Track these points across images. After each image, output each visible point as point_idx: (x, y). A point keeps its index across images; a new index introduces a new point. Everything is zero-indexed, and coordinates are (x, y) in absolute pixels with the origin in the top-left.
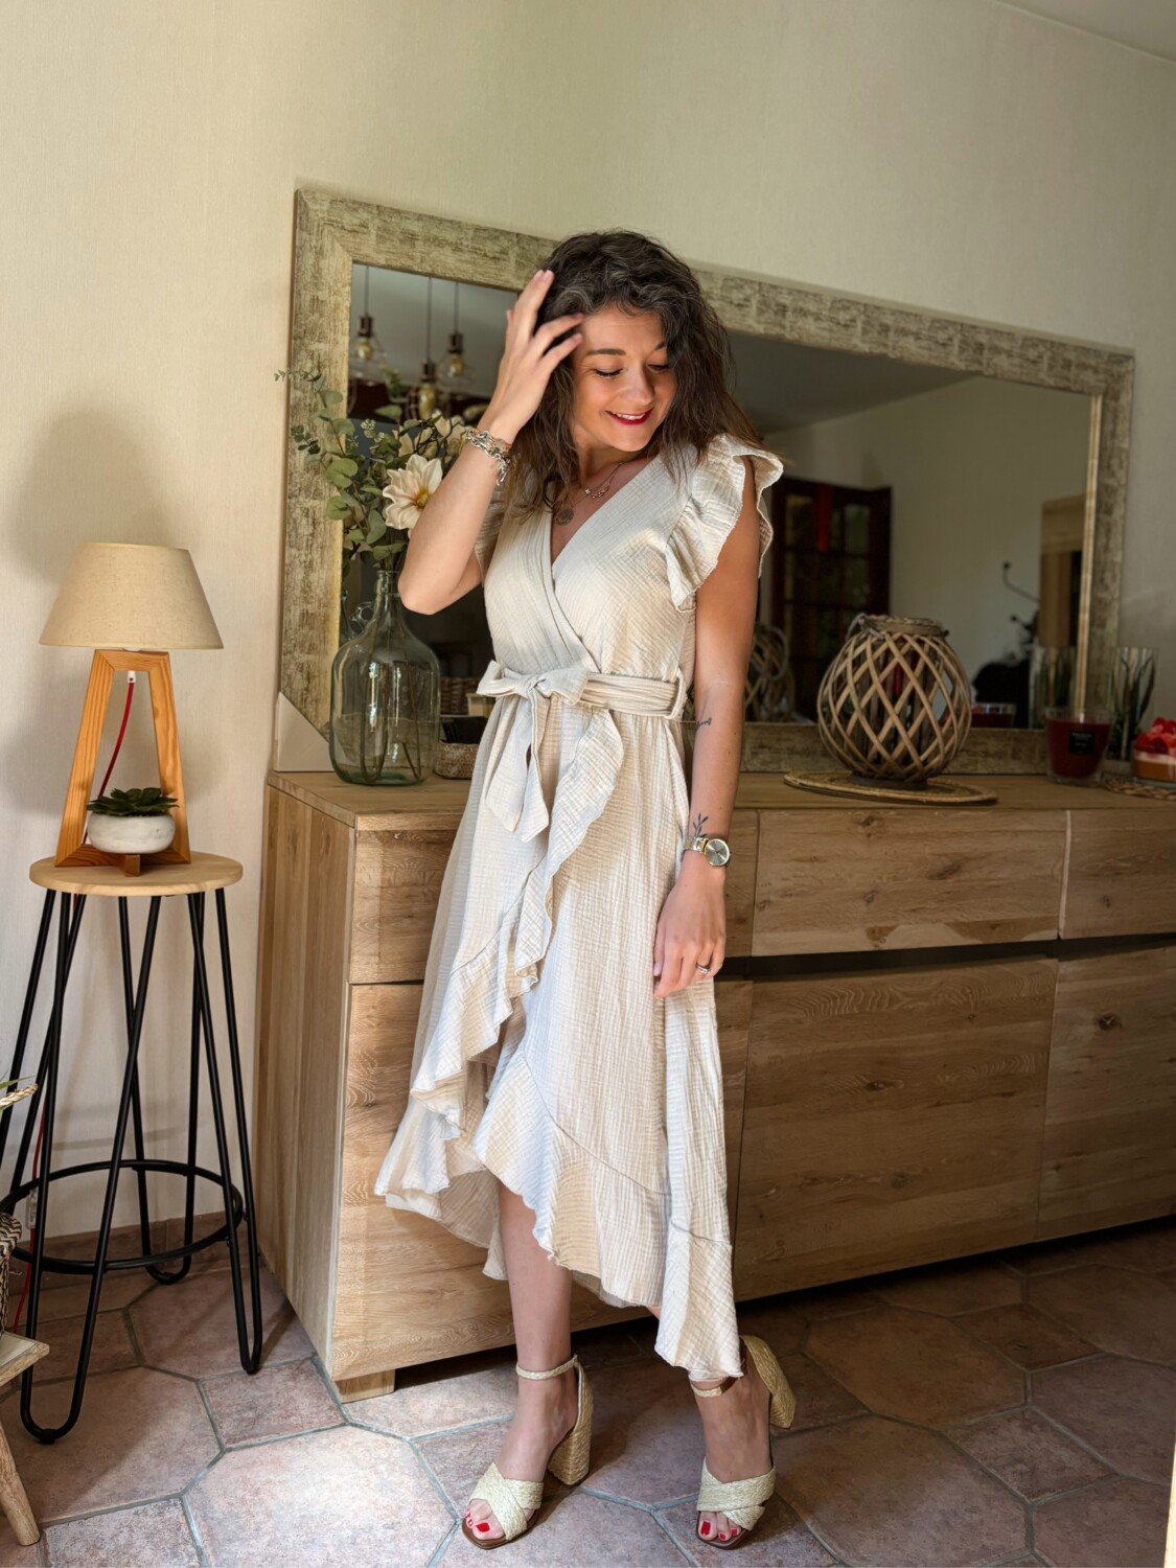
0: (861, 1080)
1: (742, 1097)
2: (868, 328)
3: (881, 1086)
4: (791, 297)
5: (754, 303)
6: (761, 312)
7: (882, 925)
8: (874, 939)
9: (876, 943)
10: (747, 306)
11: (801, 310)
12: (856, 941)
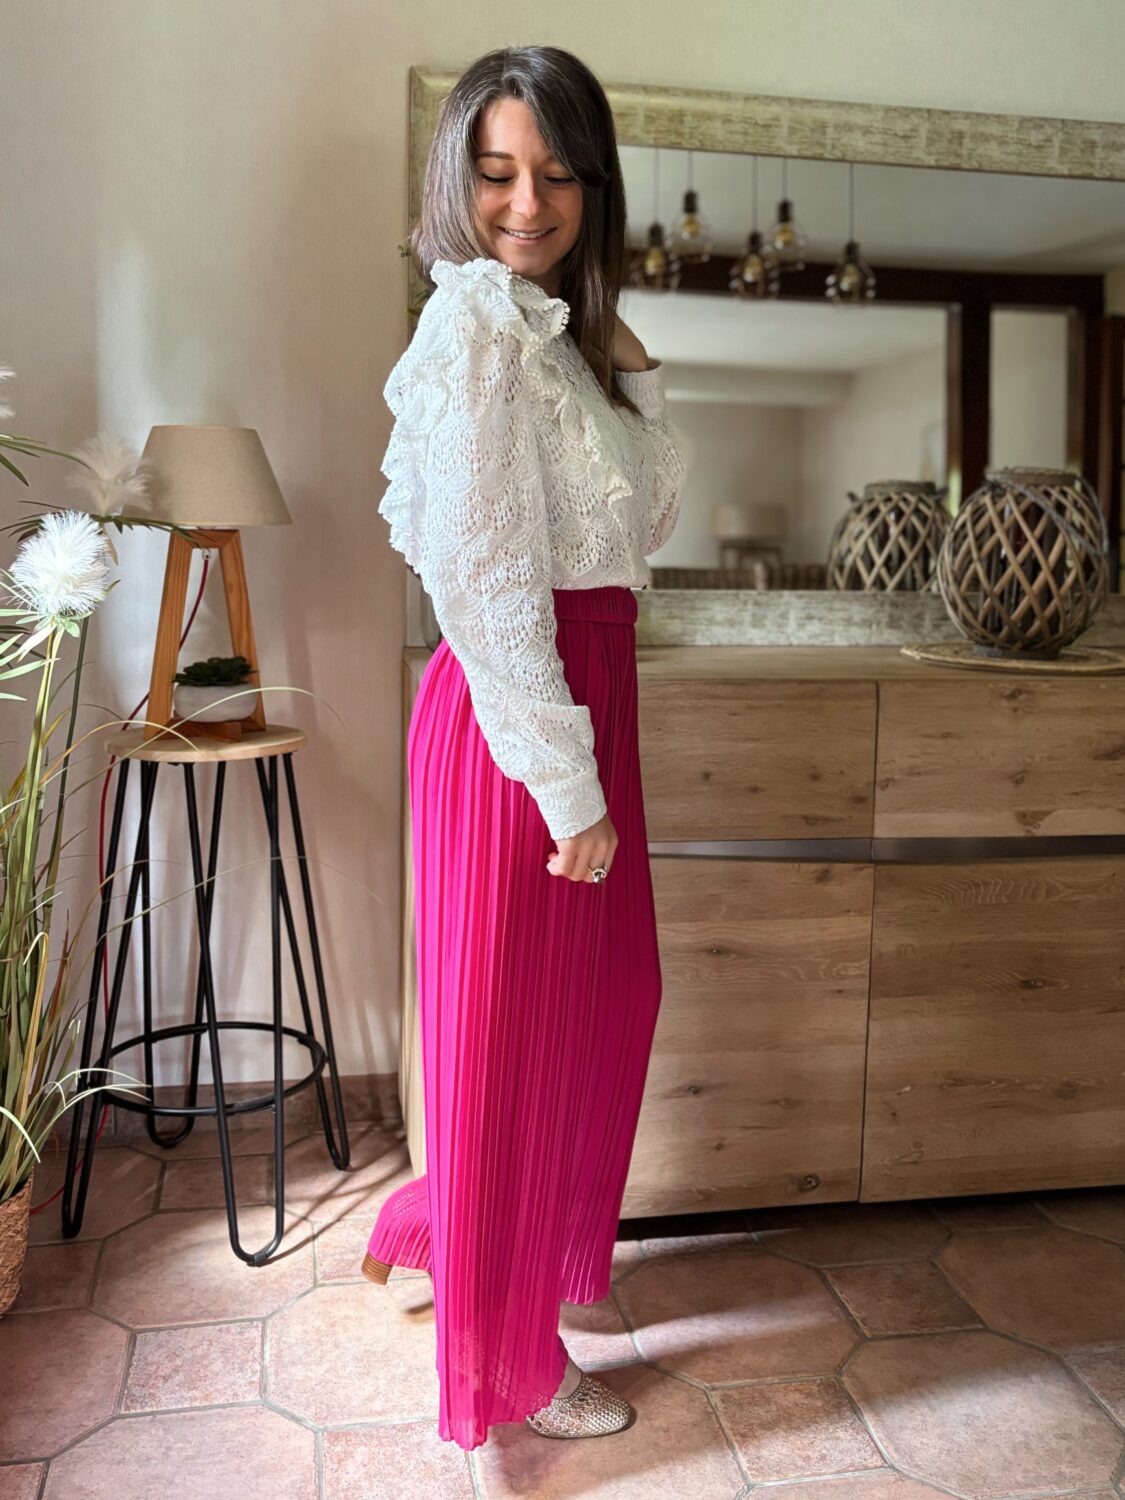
0: (1012, 976)
1: (866, 987)
2: (1068, 146)
3: (1040, 984)
4: (968, 122)
5: (923, 133)
6: (931, 141)
7: (1035, 809)
8: (1029, 824)
9: (1031, 828)
10: (915, 137)
11: (982, 134)
12: (1001, 824)
